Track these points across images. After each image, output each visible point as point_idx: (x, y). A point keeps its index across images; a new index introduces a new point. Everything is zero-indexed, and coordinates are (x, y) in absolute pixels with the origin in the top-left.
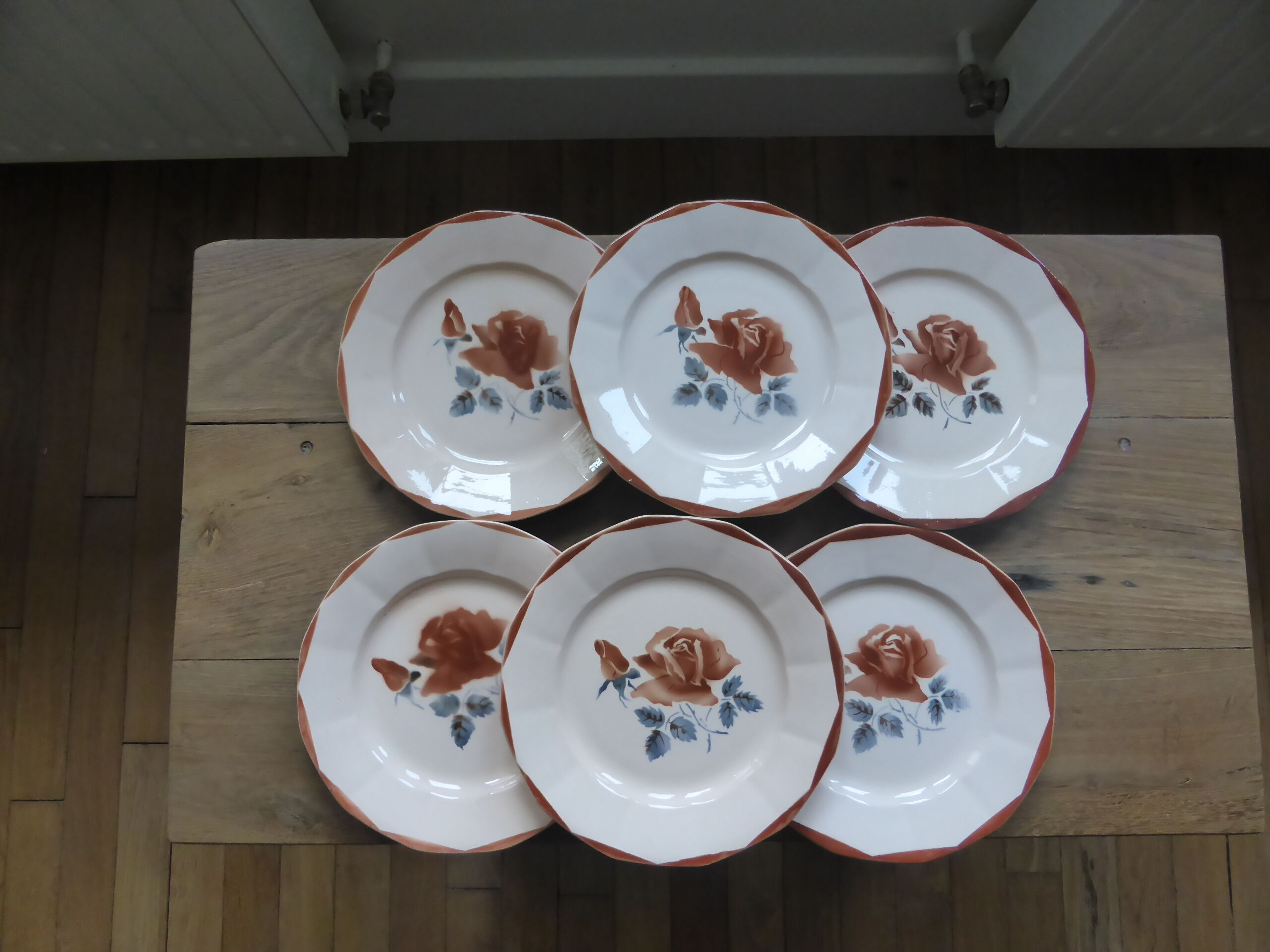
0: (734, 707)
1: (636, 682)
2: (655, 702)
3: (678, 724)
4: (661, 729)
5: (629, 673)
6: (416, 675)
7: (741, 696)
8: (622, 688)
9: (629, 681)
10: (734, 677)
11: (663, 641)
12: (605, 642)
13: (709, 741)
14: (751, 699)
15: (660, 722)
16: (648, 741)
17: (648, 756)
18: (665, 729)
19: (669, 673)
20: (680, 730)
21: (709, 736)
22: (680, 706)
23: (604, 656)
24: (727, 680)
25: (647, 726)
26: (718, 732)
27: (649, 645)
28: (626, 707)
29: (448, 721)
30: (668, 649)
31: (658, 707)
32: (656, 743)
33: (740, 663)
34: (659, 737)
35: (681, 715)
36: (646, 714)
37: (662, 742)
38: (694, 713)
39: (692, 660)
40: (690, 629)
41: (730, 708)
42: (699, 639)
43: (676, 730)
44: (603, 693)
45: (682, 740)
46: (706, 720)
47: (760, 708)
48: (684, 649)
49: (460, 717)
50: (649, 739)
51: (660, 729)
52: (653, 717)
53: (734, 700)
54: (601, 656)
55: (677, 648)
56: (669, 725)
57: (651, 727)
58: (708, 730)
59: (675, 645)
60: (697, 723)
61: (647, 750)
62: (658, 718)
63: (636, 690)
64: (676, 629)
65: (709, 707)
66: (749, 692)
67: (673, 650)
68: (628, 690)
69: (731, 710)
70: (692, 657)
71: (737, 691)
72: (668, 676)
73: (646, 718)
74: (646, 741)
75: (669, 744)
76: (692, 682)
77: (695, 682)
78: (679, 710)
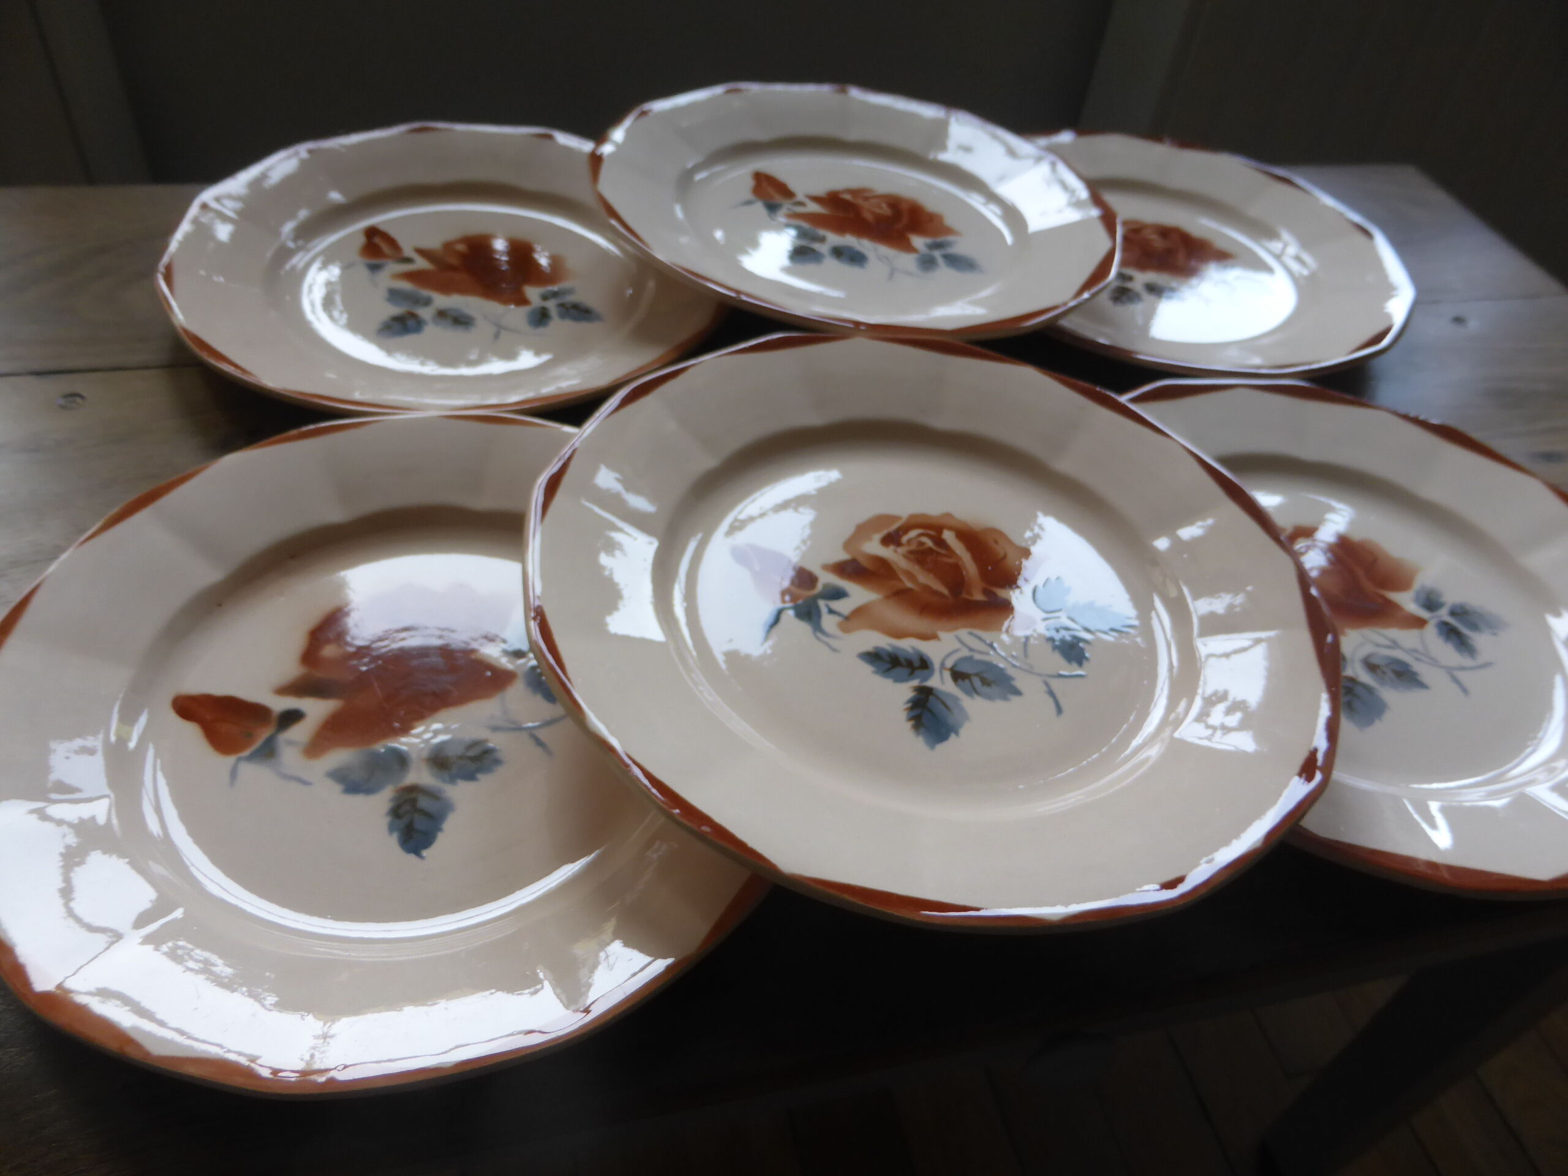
1: (844, 606)
2: (899, 635)
3: (964, 668)
4: (933, 682)
5: (822, 590)
6: (291, 717)
7: (1079, 608)
8: (816, 619)
9: (827, 605)
11: (878, 537)
13: (1051, 693)
15: (926, 672)
16: (911, 709)
17: (921, 739)
18: (941, 682)
19: (909, 584)
20: (976, 681)
21: (1047, 684)
22: (956, 637)
23: (757, 569)
25: (898, 680)
26: (1063, 676)
27: (847, 545)
28: (835, 650)
29: (381, 802)
30: (892, 547)
31: (908, 645)
32: (929, 710)
34: (931, 698)
35: (965, 653)
36: (886, 658)
37: (942, 707)
38: (990, 645)
39: (951, 560)
40: (924, 515)
42: (950, 528)
43: (967, 681)
44: (778, 629)
45: (989, 697)
48: (926, 546)
49: (413, 789)
50: (909, 706)
51: (929, 684)
52: (904, 663)
54: (751, 568)
55: (910, 545)
56: (947, 673)
57: (906, 680)
58: (1039, 675)
59: (905, 539)
60: (1009, 666)
61: (917, 729)
62: (917, 663)
63: (847, 618)
64: (897, 518)
66: (1093, 601)
67: (902, 550)
68: (829, 622)
70: (949, 557)
72: (910, 590)
73: (889, 666)
74: (905, 709)
75: (962, 709)
76: (965, 596)
77: (972, 595)
78: (958, 645)
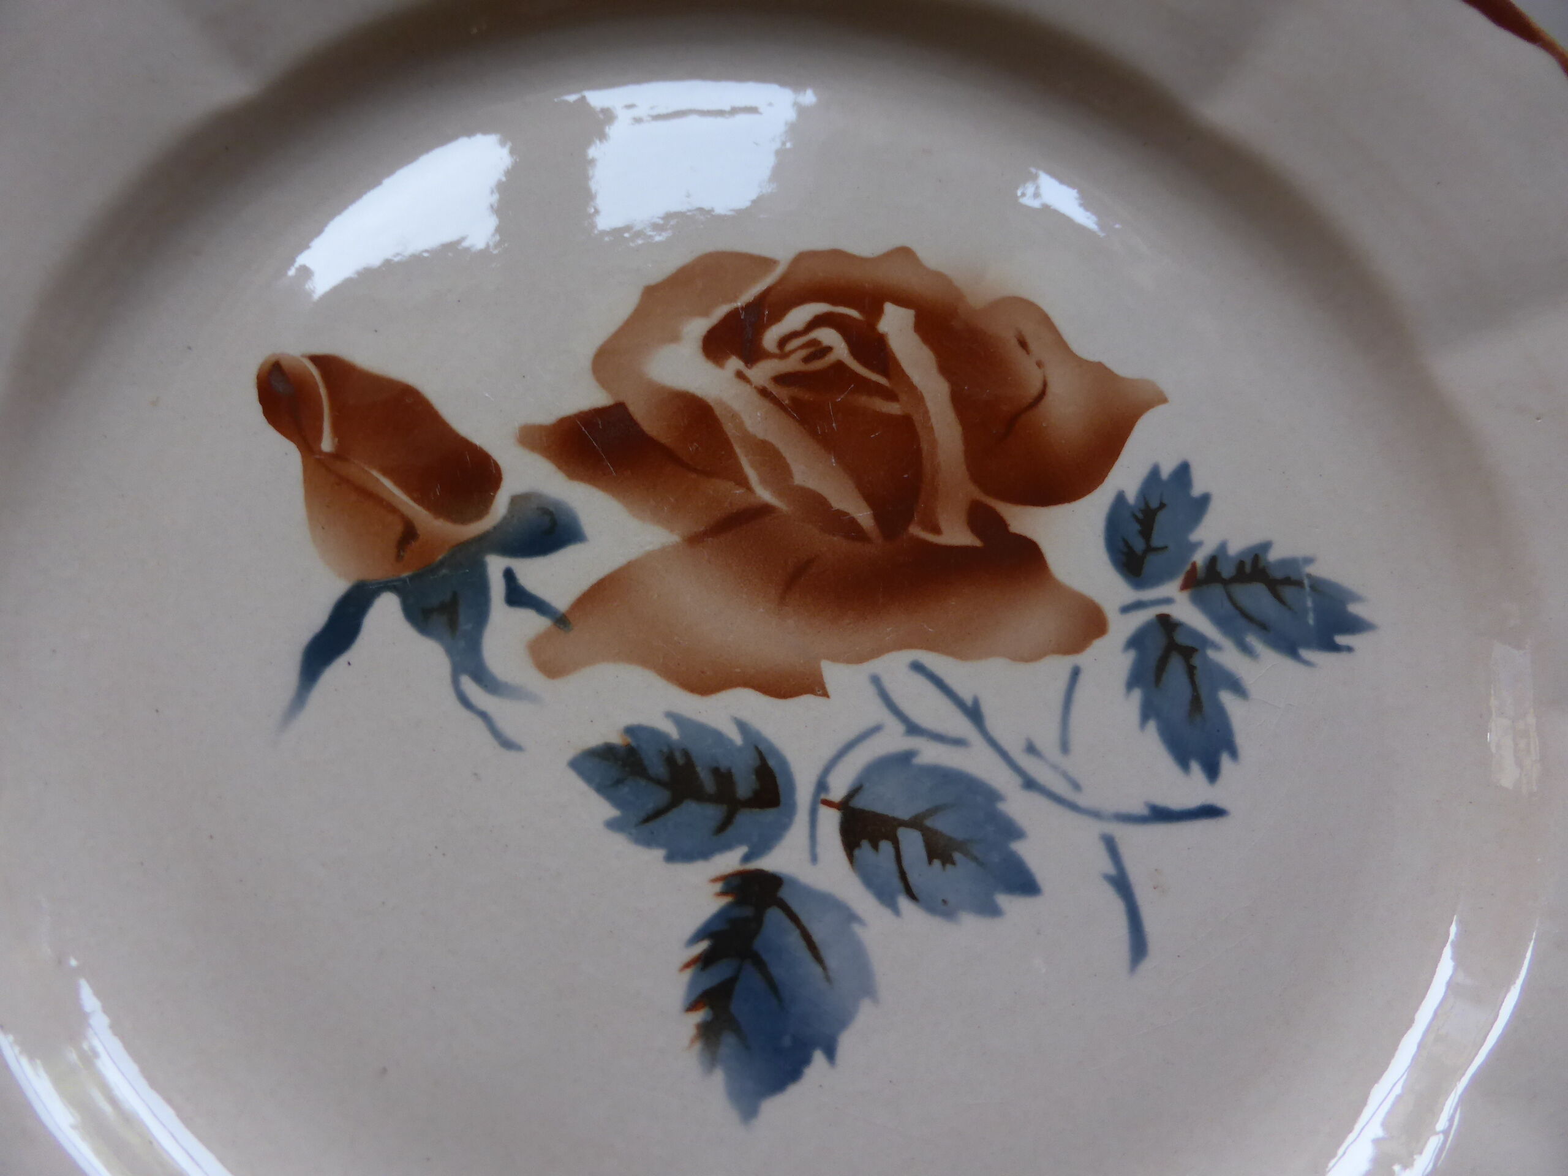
0: (1205, 641)
3: (883, 798)
5: (505, 520)
7: (1227, 570)
8: (465, 626)
9: (509, 575)
10: (1154, 473)
11: (698, 327)
12: (326, 363)
13: (1121, 884)
14: (1288, 581)
15: (767, 816)
16: (704, 962)
17: (718, 1078)
18: (807, 855)
19: (765, 495)
20: (912, 842)
21: (1111, 845)
22: (876, 681)
23: (327, 444)
24: (1120, 498)
25: (678, 851)
26: (1160, 815)
27: (607, 357)
28: (508, 744)
30: (734, 363)
32: (760, 964)
33: (1162, 400)
34: (774, 915)
35: (891, 741)
36: (659, 769)
37: (799, 951)
38: (974, 713)
39: (894, 408)
40: (837, 255)
41: (1188, 653)
42: (902, 301)
43: (886, 846)
44: (336, 673)
45: (942, 910)
46: (1065, 747)
47: (1356, 626)
48: (830, 358)
50: (703, 946)
51: (771, 862)
52: (709, 784)
53: (1199, 601)
54: (306, 442)
55: (783, 356)
56: (830, 820)
57: (704, 853)
58: (1096, 814)
59: (771, 337)
60: (1016, 781)
61: (708, 1034)
62: (745, 787)
63: (562, 621)
64: (765, 263)
65: (1058, 667)
66: (1266, 546)
67: (762, 372)
69: (1196, 661)
70: (890, 395)
71: (1199, 544)
72: (765, 510)
73: (662, 796)
74: (687, 965)
75: (859, 956)
76: (916, 531)
77: (937, 530)
78: (877, 713)
